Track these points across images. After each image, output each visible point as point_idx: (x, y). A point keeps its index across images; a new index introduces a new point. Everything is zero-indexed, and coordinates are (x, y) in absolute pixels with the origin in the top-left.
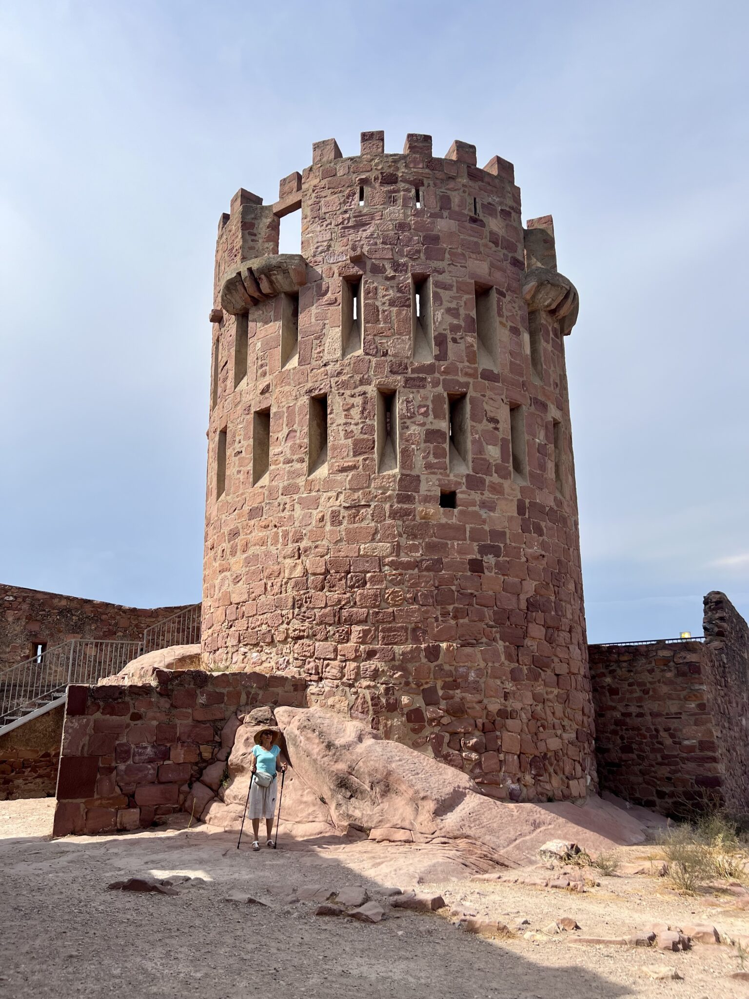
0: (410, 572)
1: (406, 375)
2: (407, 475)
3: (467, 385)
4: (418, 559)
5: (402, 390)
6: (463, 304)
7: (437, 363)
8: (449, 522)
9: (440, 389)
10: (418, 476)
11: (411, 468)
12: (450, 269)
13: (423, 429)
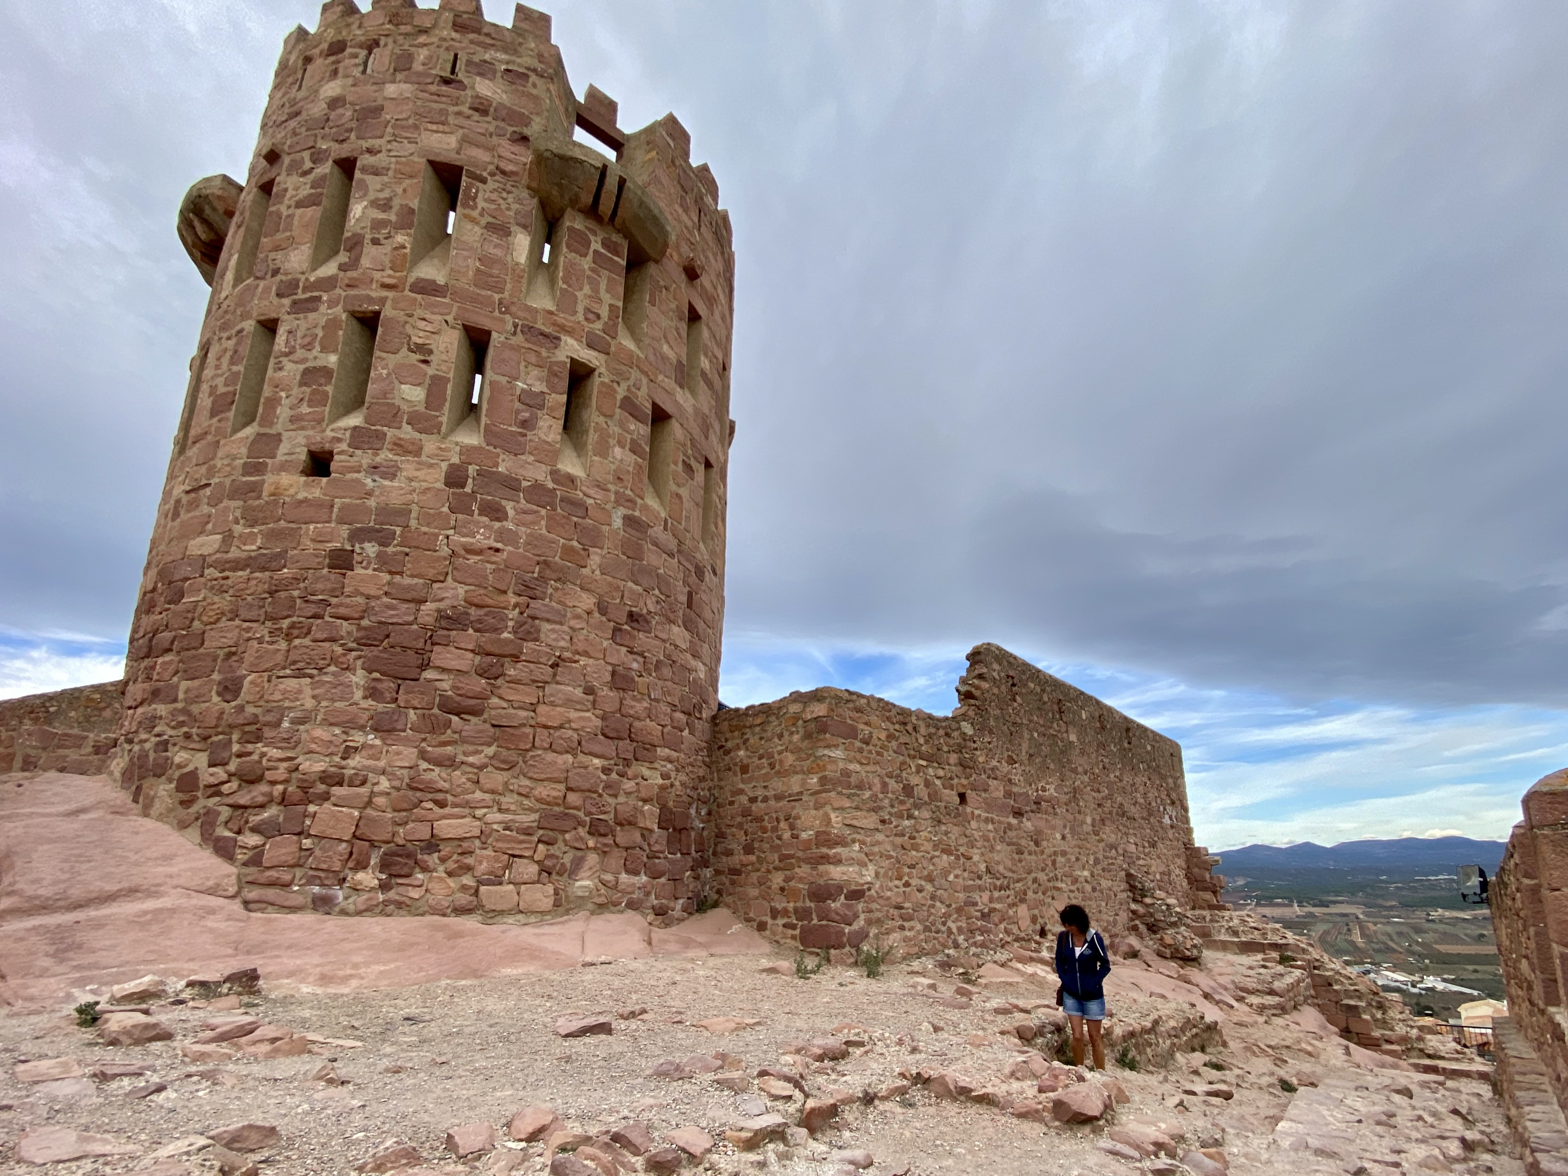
0: (240, 573)
1: (295, 297)
2: (264, 434)
3: (383, 301)
4: (253, 554)
5: (286, 317)
6: (400, 191)
7: (342, 274)
8: (310, 497)
9: (339, 309)
10: (279, 434)
11: (271, 424)
12: (389, 147)
13: (302, 367)
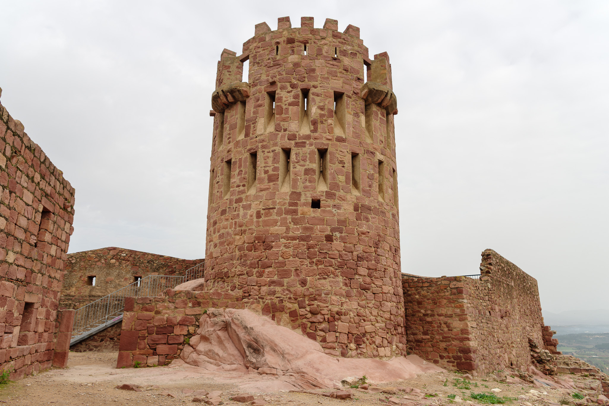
0: (295, 241)
1: (296, 141)
2: (295, 192)
3: (328, 145)
4: (299, 235)
5: (293, 148)
6: (327, 103)
7: (312, 134)
8: (316, 216)
9: (313, 147)
10: (300, 192)
11: (297, 188)
12: (320, 85)
13: (304, 168)
